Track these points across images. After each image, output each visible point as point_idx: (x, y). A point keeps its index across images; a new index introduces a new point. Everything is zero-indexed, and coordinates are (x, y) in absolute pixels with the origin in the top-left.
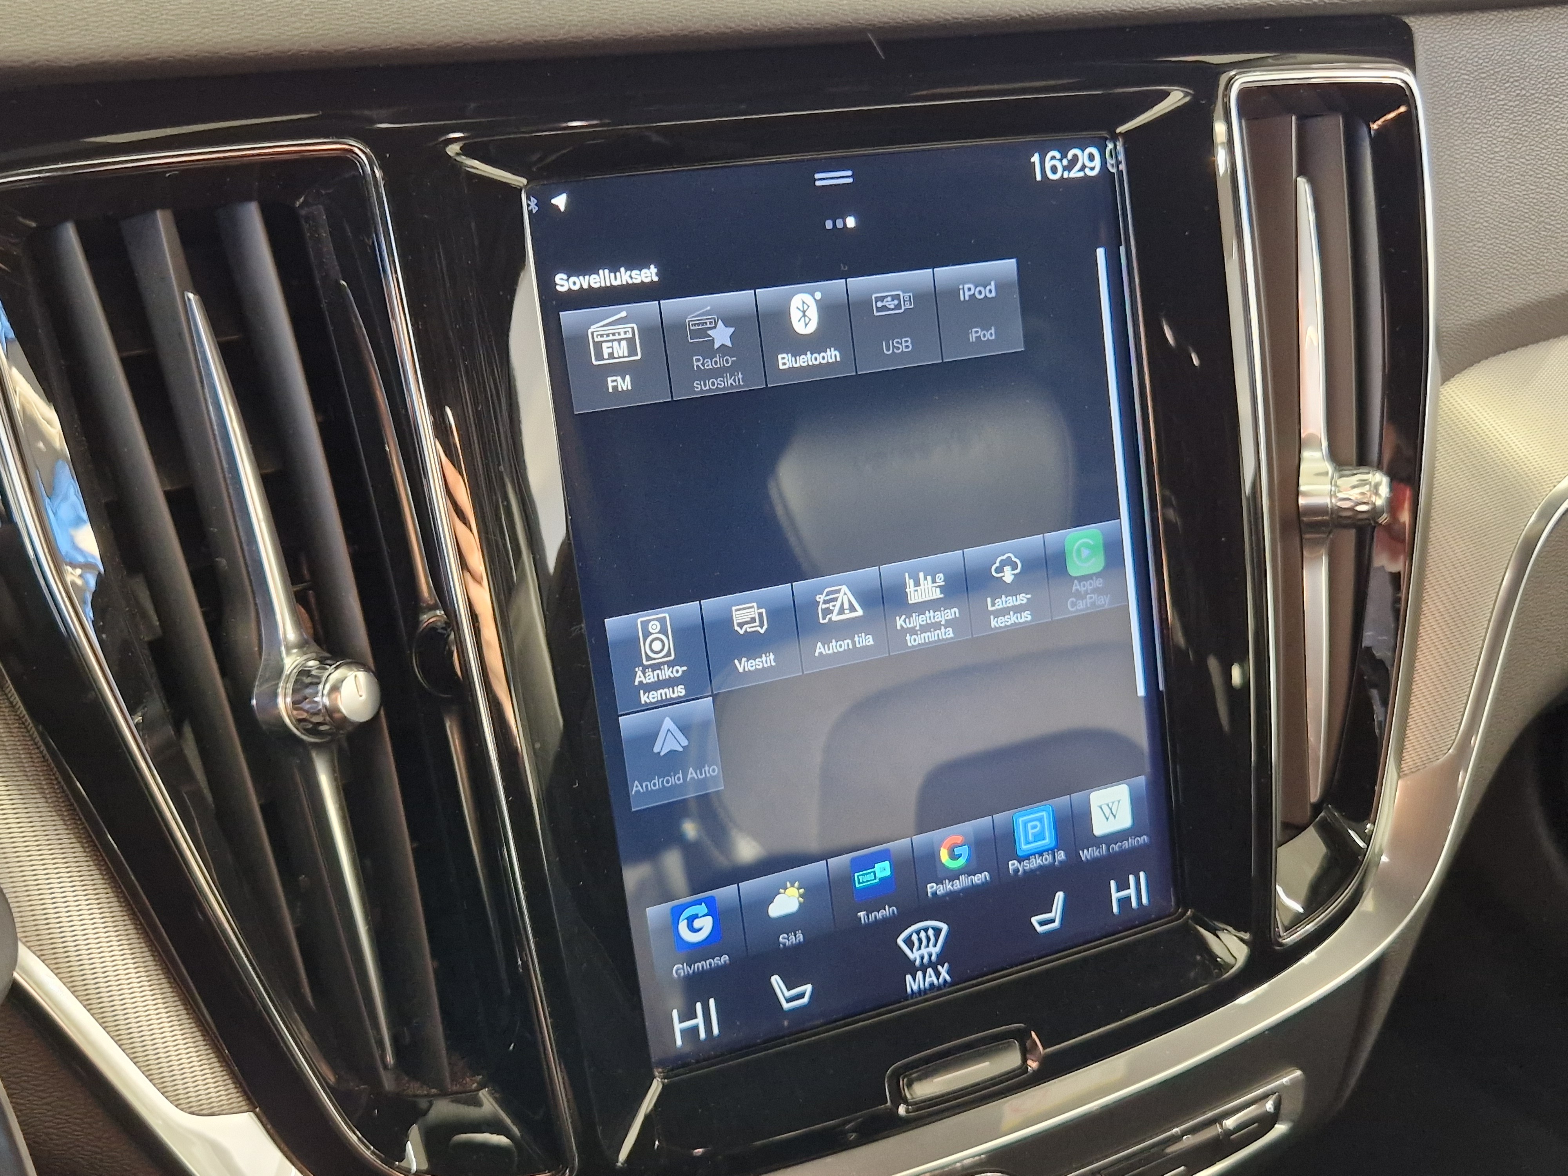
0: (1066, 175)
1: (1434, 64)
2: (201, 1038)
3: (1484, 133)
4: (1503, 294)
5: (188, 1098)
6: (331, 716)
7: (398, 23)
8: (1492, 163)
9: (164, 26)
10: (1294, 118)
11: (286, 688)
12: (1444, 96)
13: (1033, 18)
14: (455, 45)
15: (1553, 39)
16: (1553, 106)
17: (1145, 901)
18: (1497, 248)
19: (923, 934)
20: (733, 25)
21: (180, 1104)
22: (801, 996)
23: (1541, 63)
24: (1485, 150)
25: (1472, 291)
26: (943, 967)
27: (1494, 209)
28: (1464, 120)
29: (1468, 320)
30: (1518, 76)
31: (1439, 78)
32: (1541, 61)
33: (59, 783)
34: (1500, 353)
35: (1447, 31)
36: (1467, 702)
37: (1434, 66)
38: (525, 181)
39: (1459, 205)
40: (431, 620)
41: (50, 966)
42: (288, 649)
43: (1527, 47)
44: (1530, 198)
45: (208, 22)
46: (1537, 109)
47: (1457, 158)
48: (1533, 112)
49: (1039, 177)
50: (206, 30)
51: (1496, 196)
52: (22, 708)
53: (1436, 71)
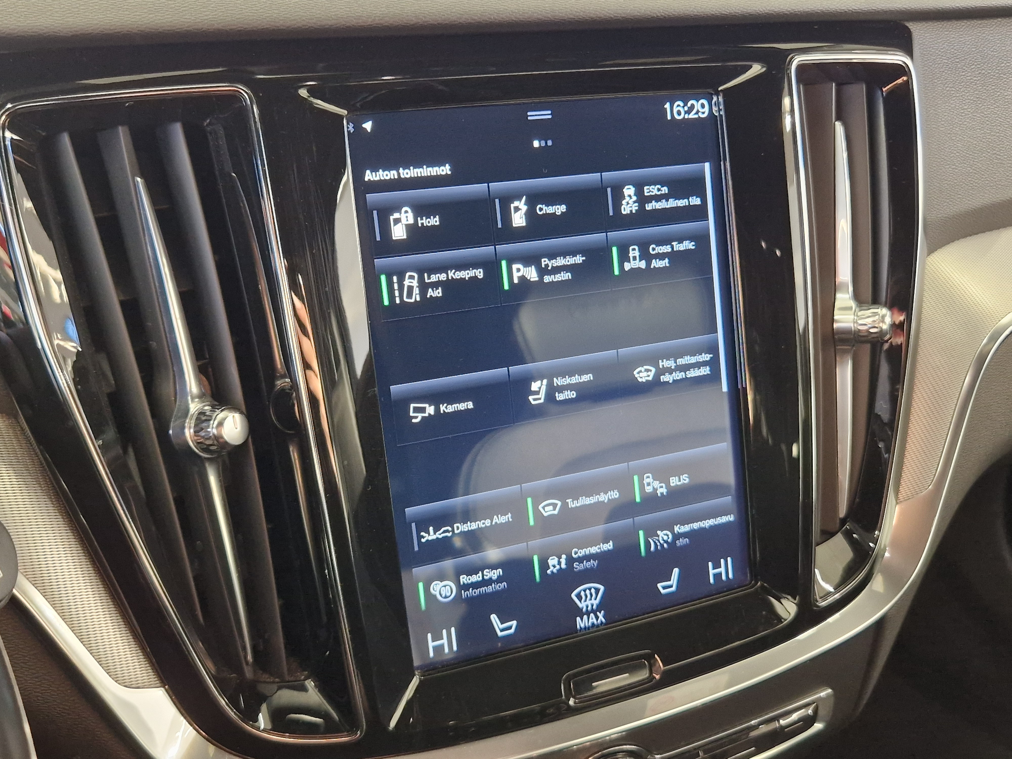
0: (686, 116)
1: (925, 52)
2: (132, 640)
3: (957, 97)
4: (968, 198)
5: (123, 677)
6: (218, 441)
7: (269, 13)
8: (962, 116)
9: (125, 13)
10: (834, 84)
11: (190, 424)
12: (932, 72)
13: (665, 17)
14: (303, 28)
15: (1003, 38)
16: (1003, 81)
17: (731, 576)
18: (964, 170)
19: (588, 592)
20: (476, 18)
21: (118, 680)
22: (510, 628)
23: (996, 53)
24: (957, 107)
25: (948, 196)
26: (600, 613)
27: (963, 145)
28: (945, 88)
29: (946, 214)
30: (980, 62)
31: (928, 61)
32: (996, 52)
33: (49, 478)
34: (968, 236)
35: (933, 32)
36: (941, 456)
37: (924, 54)
38: (346, 112)
39: (940, 142)
40: (283, 385)
41: (40, 591)
42: (193, 399)
43: (986, 43)
44: (987, 138)
45: (152, 11)
46: (993, 82)
47: (939, 112)
48: (989, 84)
49: (669, 118)
50: (151, 16)
51: (965, 136)
52: (29, 432)
53: (926, 57)
